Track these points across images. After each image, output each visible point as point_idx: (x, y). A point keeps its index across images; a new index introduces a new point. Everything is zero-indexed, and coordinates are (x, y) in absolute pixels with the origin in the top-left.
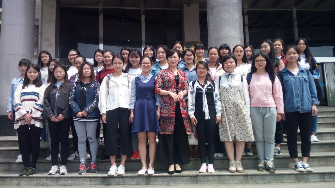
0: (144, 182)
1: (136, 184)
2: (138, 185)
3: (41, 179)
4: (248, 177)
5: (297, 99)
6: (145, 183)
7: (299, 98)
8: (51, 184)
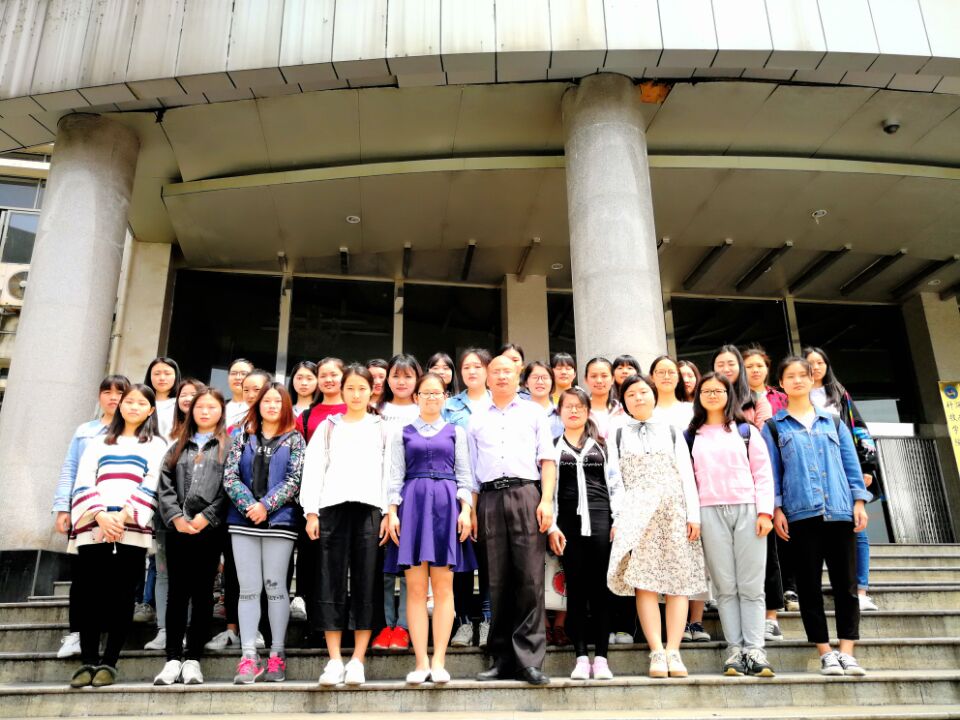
0: (422, 704)
1: (401, 711)
2: (406, 711)
3: (134, 696)
4: (699, 690)
5: (815, 486)
6: (425, 708)
7: (818, 485)
8: (161, 710)
